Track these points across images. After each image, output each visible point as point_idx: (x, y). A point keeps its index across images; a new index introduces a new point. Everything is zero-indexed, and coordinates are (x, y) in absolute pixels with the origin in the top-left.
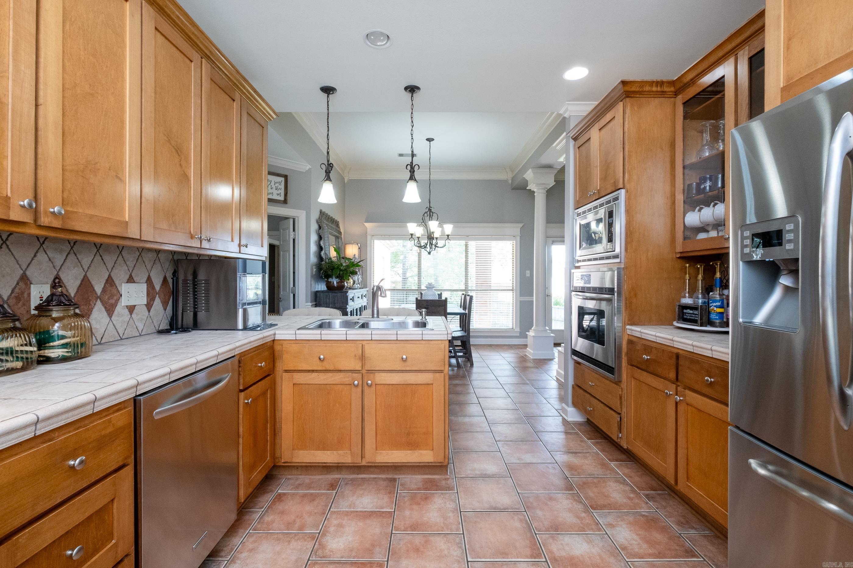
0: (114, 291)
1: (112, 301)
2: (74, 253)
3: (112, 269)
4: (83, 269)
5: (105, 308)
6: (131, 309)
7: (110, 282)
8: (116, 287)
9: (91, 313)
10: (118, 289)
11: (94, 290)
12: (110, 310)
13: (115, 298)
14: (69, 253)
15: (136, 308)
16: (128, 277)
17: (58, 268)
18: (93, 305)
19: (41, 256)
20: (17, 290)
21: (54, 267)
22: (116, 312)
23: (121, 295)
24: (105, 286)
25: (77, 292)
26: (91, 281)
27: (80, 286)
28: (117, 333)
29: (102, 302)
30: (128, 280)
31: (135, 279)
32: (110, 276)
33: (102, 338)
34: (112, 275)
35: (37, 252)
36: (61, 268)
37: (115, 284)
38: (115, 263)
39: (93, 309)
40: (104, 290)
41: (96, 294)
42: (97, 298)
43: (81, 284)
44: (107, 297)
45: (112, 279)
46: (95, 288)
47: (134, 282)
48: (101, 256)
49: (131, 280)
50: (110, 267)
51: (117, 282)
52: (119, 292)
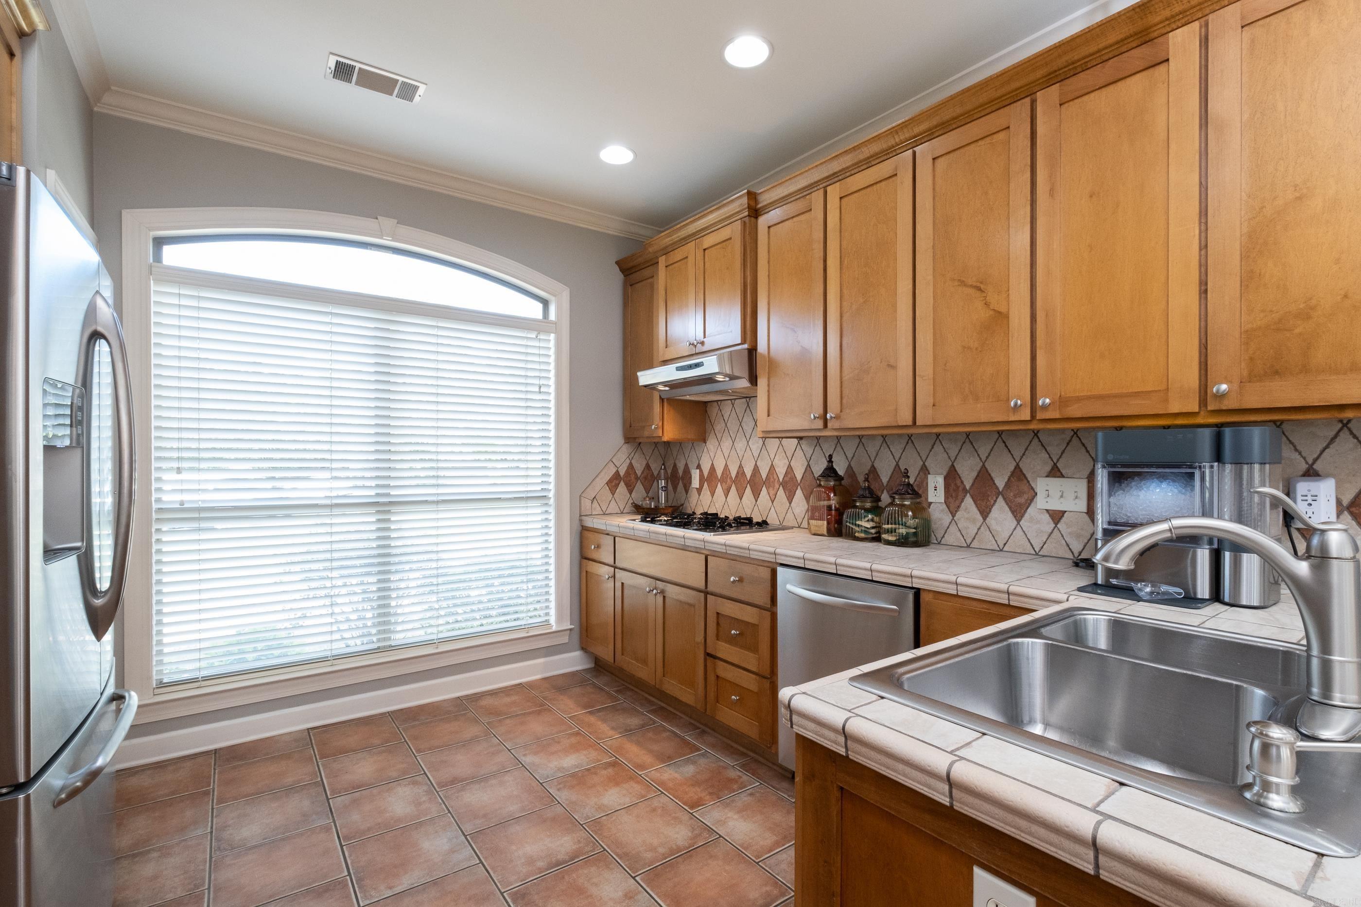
0: (1025, 488)
1: (1021, 500)
2: (970, 441)
3: (1022, 457)
4: (981, 459)
5: (1010, 508)
6: (1057, 516)
7: (1018, 475)
8: (1028, 482)
9: (990, 511)
10: (1030, 485)
11: (994, 484)
12: (1018, 512)
13: (1026, 496)
14: (964, 442)
15: (1066, 515)
16: (1048, 468)
17: (953, 459)
18: (992, 502)
19: (938, 448)
20: (918, 479)
21: (949, 457)
22: (1027, 516)
23: (1036, 494)
24: (1009, 479)
25: (973, 485)
26: (990, 472)
27: (976, 478)
28: (1029, 544)
29: (1005, 499)
30: (1050, 472)
31: (1064, 472)
32: (1017, 467)
33: (1005, 544)
34: (1021, 465)
35: (934, 444)
36: (956, 458)
37: (1026, 479)
38: (1026, 449)
39: (992, 506)
40: (1008, 485)
41: (997, 488)
42: (999, 493)
43: (978, 476)
44: (1012, 494)
45: (1021, 471)
46: (996, 482)
47: (1062, 476)
48: (1004, 442)
49: (1055, 472)
50: (1017, 456)
51: (1029, 476)
52: (1032, 488)
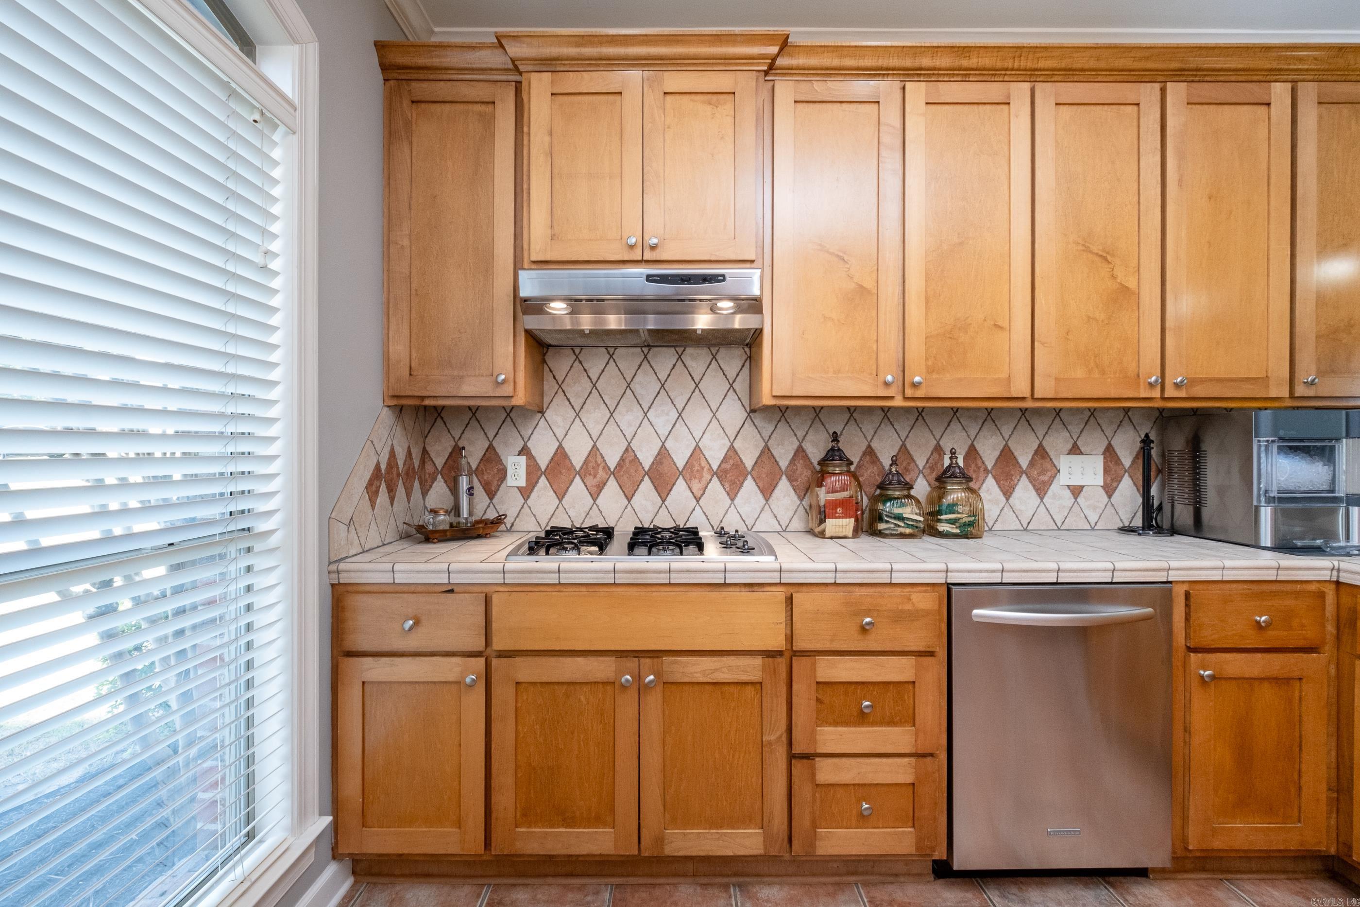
0: (1048, 465)
1: (1045, 478)
2: (992, 419)
3: (1044, 436)
4: (1003, 438)
5: (1034, 486)
6: (1076, 491)
7: (1041, 453)
8: (1051, 459)
9: (1013, 491)
10: (1053, 462)
11: (1018, 462)
12: (1041, 490)
13: (1049, 474)
14: (985, 420)
15: (1084, 489)
16: (1070, 446)
17: (972, 438)
18: (1016, 481)
19: (955, 425)
20: (931, 461)
21: (968, 436)
22: (1050, 493)
23: (1059, 471)
24: (1033, 458)
25: (995, 464)
26: (1013, 451)
27: (999, 458)
28: (1052, 521)
29: (1028, 477)
30: (1071, 450)
31: (1083, 449)
32: (1040, 445)
33: (1029, 523)
34: (1044, 443)
35: (951, 421)
36: (976, 437)
37: (1049, 456)
38: (1049, 428)
39: (1016, 485)
40: (1032, 464)
41: (1020, 467)
42: (1023, 472)
43: (1000, 455)
44: (1036, 473)
45: (1044, 449)
47: (1081, 453)
48: (1028, 421)
49: (1075, 450)
50: (1040, 434)
51: (1052, 454)
52: (1055, 466)
